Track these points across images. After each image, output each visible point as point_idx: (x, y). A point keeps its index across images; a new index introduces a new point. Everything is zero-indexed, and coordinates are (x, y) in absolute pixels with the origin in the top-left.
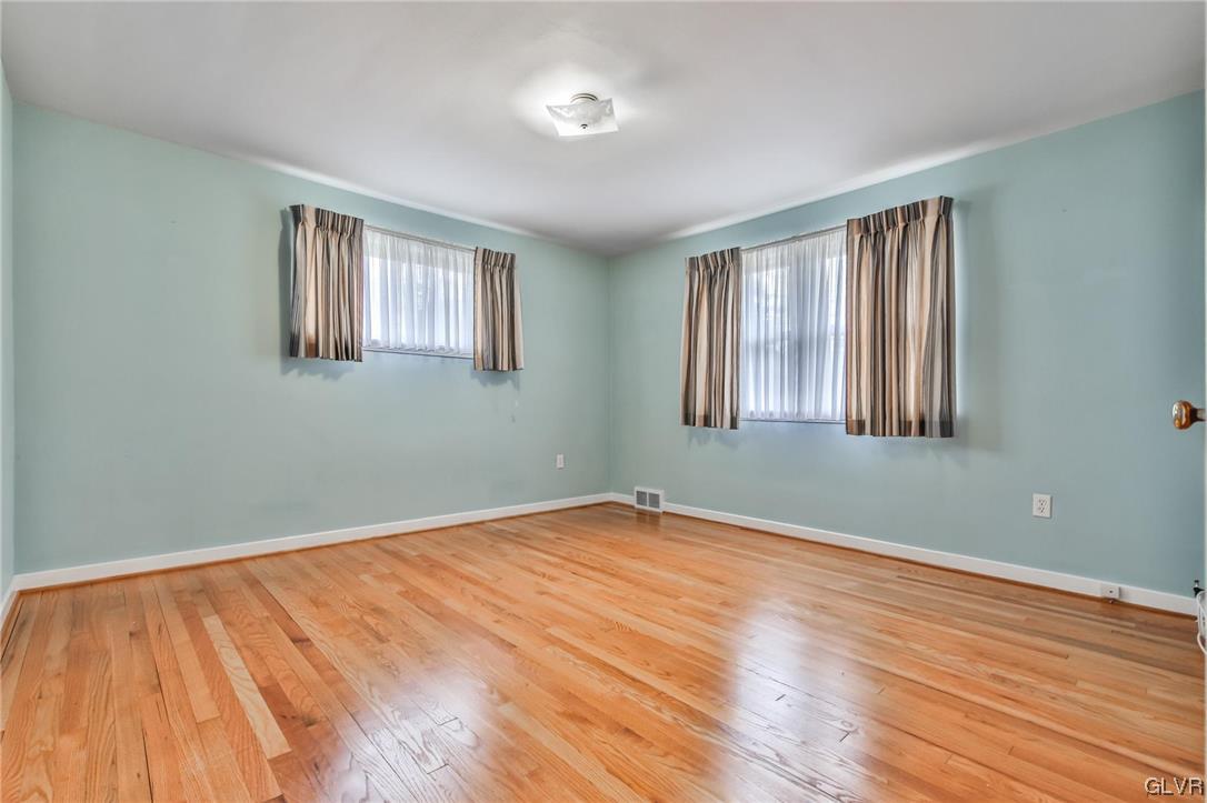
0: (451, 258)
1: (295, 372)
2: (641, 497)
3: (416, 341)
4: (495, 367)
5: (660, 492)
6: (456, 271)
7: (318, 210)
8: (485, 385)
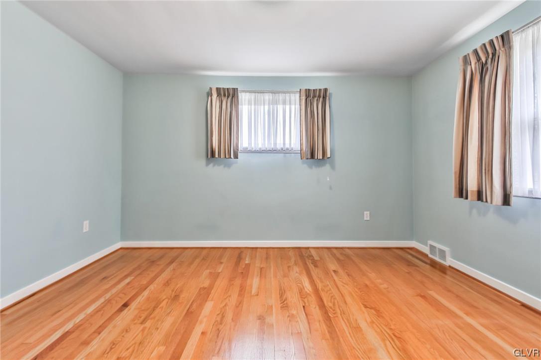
0: (288, 98)
1: (211, 165)
2: (432, 248)
3: (266, 146)
4: (312, 156)
5: (446, 249)
6: (290, 104)
7: (217, 88)
8: (311, 167)
